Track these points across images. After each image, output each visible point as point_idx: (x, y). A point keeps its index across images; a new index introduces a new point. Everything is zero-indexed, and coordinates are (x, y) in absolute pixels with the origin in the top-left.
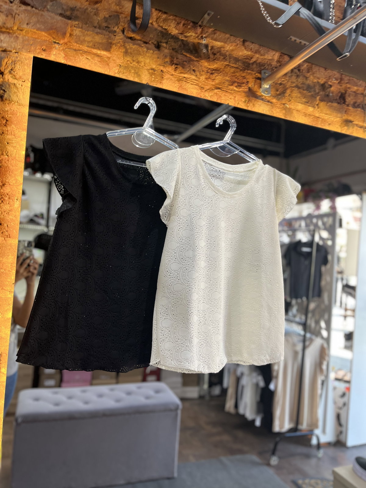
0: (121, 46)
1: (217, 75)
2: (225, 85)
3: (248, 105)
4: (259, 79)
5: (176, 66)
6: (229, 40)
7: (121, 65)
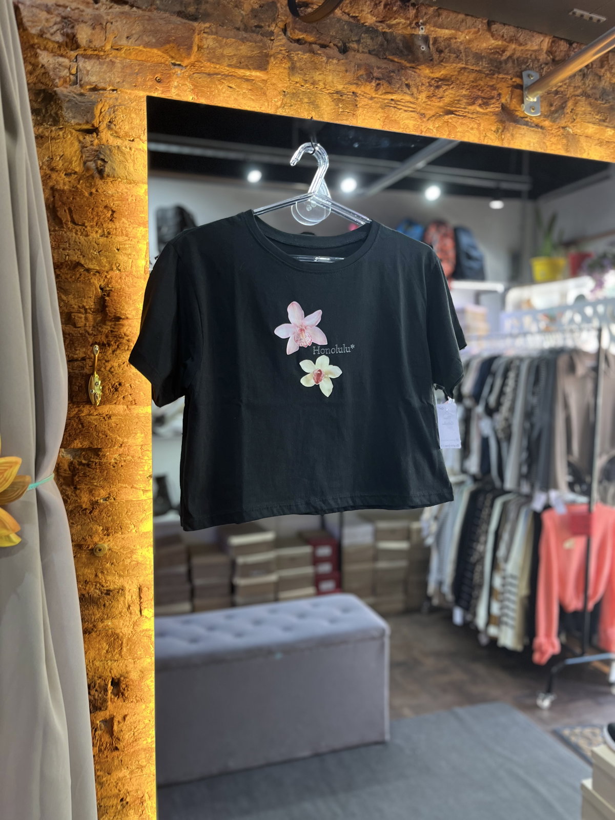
0: (283, 57)
1: (446, 89)
2: (460, 104)
3: (503, 136)
4: (520, 87)
5: (378, 82)
6: (464, 24)
7: (284, 92)
